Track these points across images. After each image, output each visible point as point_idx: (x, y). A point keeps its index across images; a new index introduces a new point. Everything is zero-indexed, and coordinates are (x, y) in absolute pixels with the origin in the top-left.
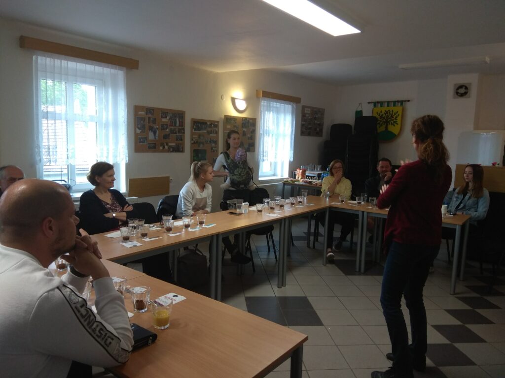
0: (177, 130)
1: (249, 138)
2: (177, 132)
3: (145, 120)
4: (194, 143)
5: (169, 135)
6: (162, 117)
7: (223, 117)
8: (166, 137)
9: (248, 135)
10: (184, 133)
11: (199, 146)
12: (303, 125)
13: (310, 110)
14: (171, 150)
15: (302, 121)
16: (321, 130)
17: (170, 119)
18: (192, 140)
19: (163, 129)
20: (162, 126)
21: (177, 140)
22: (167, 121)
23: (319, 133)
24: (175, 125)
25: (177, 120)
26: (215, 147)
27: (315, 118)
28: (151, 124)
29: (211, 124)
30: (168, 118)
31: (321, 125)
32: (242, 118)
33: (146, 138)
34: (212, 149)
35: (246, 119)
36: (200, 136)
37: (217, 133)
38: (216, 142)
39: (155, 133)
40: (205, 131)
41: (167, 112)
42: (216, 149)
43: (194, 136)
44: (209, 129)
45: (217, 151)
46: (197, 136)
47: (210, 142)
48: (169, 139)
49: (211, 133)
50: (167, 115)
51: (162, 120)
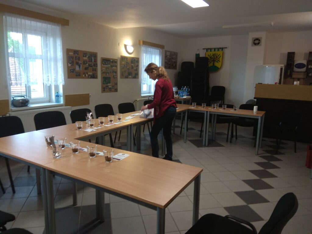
0: (93, 65)
1: (135, 70)
3: (73, 58)
4: (103, 73)
5: (88, 67)
6: (83, 56)
7: (120, 57)
8: (86, 69)
9: (135, 68)
10: (97, 66)
11: (106, 75)
12: (165, 62)
13: (169, 53)
14: (90, 77)
15: (165, 60)
16: (176, 66)
17: (88, 57)
18: (102, 71)
19: (85, 64)
21: (93, 71)
23: (174, 68)
24: (92, 62)
25: (93, 58)
26: (116, 75)
27: (173, 58)
28: (77, 61)
29: (113, 61)
30: (87, 57)
31: (176, 62)
32: (131, 57)
33: (74, 70)
34: (114, 77)
35: (133, 58)
36: (107, 68)
37: (116, 66)
38: (116, 72)
41: (87, 53)
42: (116, 76)
43: (103, 69)
44: (112, 64)
45: (117, 78)
46: (105, 69)
47: (113, 72)
48: (88, 70)
49: (113, 67)
50: (87, 55)
51: (84, 58)
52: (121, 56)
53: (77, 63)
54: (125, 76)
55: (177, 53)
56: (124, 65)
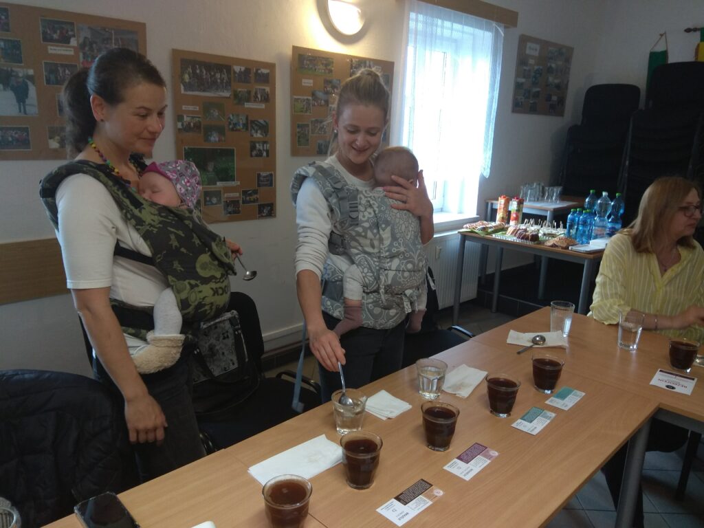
4: (184, 130)
6: (47, 39)
7: (289, 52)
11: (207, 139)
12: (518, 86)
13: (538, 47)
15: (517, 76)
16: (562, 101)
17: (82, 46)
18: (179, 118)
19: (58, 83)
20: (52, 69)
22: (72, 53)
23: (555, 108)
26: (265, 142)
27: (550, 70)
29: (248, 71)
31: (561, 88)
32: (351, 58)
34: (253, 148)
35: (362, 62)
36: (207, 106)
37: (268, 99)
38: (267, 128)
39: (21, 95)
40: (226, 94)
41: (70, 24)
42: (267, 146)
43: (184, 107)
44: (242, 89)
45: (271, 153)
46: (197, 109)
47: (246, 126)
49: (248, 100)
50: (67, 32)
51: (50, 52)
52: (295, 49)
54: (320, 145)
55: (571, 50)
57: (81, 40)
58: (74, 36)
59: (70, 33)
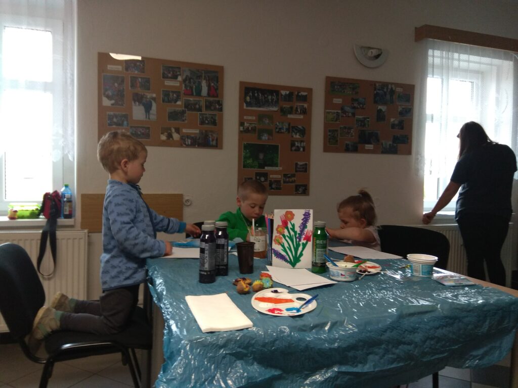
0: (203, 103)
1: (393, 126)
2: (204, 109)
3: (123, 81)
4: (244, 132)
5: (183, 112)
6: (165, 77)
7: (323, 80)
8: (174, 116)
9: (392, 120)
10: (221, 110)
11: (259, 138)
14: (189, 142)
17: (184, 81)
18: (241, 124)
19: (169, 101)
20: (166, 94)
21: (202, 123)
22: (178, 84)
25: (204, 84)
26: (302, 141)
28: (139, 90)
29: (291, 94)
30: (180, 78)
32: (375, 82)
33: (127, 117)
34: (293, 145)
35: (385, 85)
36: (261, 117)
37: (306, 112)
38: (305, 132)
39: (148, 108)
40: (275, 109)
41: (179, 68)
42: (304, 144)
43: (245, 117)
44: (286, 105)
46: (254, 118)
47: (288, 130)
48: (183, 121)
49: (291, 113)
50: (177, 72)
51: (166, 84)
52: (328, 78)
53: (138, 99)
54: (347, 145)
56: (342, 109)
57: (184, 77)
58: (180, 75)
59: (178, 73)
